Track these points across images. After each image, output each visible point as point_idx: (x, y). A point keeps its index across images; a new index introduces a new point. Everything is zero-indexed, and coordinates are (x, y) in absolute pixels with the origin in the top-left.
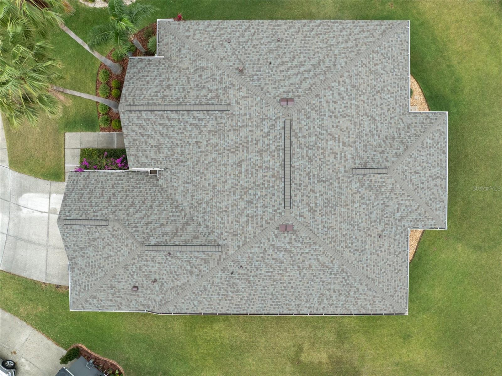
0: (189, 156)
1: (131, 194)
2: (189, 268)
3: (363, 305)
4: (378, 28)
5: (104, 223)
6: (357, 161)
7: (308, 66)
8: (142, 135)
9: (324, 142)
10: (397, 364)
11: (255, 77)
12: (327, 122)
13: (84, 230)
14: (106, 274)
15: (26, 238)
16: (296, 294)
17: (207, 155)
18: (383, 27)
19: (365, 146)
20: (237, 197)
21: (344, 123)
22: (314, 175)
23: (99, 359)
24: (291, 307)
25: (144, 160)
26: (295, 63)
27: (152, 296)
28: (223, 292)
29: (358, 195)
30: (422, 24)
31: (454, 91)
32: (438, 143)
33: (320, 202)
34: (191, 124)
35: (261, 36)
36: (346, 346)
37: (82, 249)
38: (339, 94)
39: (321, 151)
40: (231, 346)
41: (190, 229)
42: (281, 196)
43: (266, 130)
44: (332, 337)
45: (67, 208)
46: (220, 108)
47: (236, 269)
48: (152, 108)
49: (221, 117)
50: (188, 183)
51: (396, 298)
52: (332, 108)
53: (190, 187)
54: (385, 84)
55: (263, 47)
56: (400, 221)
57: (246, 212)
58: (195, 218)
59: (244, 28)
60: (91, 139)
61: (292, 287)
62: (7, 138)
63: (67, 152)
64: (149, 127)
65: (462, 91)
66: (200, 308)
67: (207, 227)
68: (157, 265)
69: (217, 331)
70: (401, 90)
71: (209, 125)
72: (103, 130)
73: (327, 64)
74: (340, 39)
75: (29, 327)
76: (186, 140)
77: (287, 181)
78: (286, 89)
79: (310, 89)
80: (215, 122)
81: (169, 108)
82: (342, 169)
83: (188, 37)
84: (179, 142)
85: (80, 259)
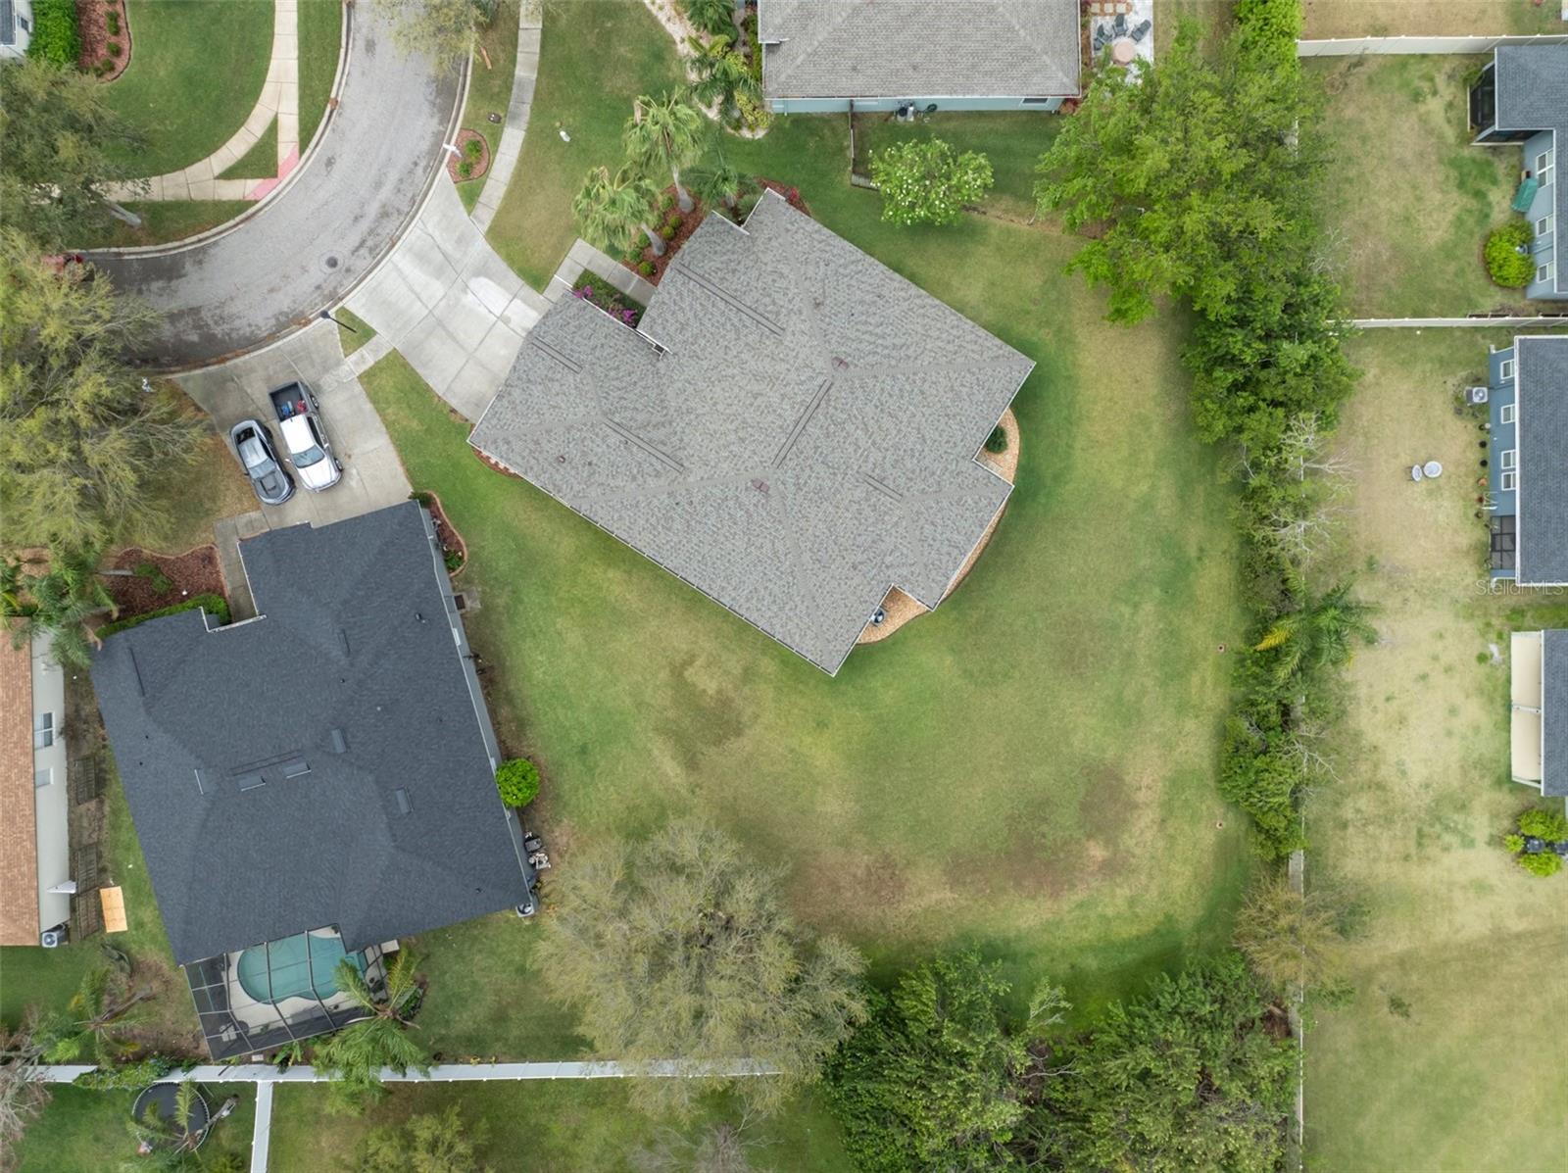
0: (709, 356)
1: (620, 357)
2: (635, 471)
3: (792, 631)
4: (995, 349)
5: (576, 368)
6: (877, 471)
7: (889, 342)
8: (675, 304)
9: (853, 427)
10: (792, 751)
11: (827, 319)
12: (869, 409)
13: (549, 362)
14: (540, 424)
15: (451, 330)
16: (729, 572)
17: (728, 366)
18: (1001, 352)
19: (897, 461)
20: (732, 427)
21: (887, 423)
22: (821, 453)
23: (447, 526)
24: (713, 586)
25: (658, 329)
26: (878, 331)
27: (573, 480)
28: (653, 520)
29: (857, 506)
30: (1069, 378)
31: (1056, 478)
32: (981, 511)
33: (812, 483)
34: (732, 325)
35: (864, 279)
36: (746, 690)
37: (529, 381)
38: (901, 390)
39: (844, 434)
40: (614, 608)
41: (663, 431)
42: (776, 452)
43: (803, 378)
44: (737, 671)
45: (544, 328)
46: (774, 328)
47: (684, 502)
48: (703, 282)
49: (768, 337)
50: (690, 383)
51: (831, 647)
52: (883, 400)
53: (690, 389)
54: (963, 412)
55: (858, 292)
56: (887, 567)
57: (732, 448)
58: (675, 424)
59: (853, 258)
60: (605, 265)
61: (729, 561)
62: (505, 198)
63: (567, 262)
64: (688, 300)
65: (1066, 483)
66: (616, 525)
67: (681, 440)
68: (604, 447)
69: (609, 579)
70: (978, 430)
71: (751, 338)
72: (626, 264)
73: (910, 352)
74: (944, 336)
75: (387, 437)
76: (717, 337)
77: (792, 439)
78: (848, 351)
79: (873, 366)
80: (758, 338)
81: (723, 295)
82: (856, 467)
83: (788, 231)
84: (708, 335)
85: (518, 391)
